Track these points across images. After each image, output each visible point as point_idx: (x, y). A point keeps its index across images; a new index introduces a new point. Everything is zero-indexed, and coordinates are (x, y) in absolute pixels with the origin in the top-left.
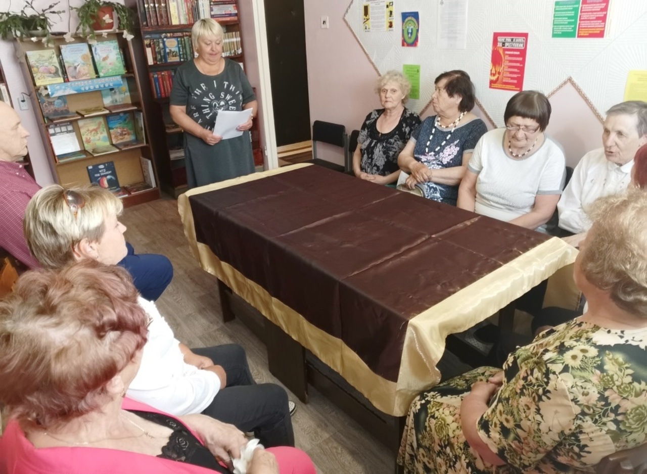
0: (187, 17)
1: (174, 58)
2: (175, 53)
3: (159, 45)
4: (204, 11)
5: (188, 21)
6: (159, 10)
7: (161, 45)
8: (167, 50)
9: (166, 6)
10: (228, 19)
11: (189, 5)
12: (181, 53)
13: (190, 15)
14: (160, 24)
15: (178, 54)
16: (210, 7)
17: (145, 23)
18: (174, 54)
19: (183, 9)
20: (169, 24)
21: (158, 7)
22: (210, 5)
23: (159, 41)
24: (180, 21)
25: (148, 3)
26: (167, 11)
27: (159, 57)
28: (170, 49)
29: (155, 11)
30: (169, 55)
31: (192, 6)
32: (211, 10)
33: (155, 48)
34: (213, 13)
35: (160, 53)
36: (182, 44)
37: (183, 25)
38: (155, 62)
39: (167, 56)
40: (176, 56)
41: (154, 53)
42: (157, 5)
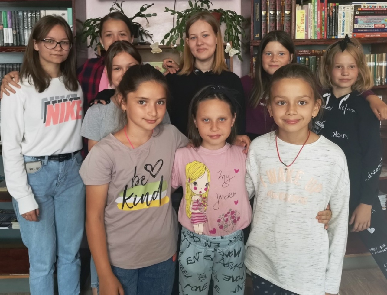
0: (318, 29)
4: (344, 22)
5: (318, 36)
6: (280, 19)
9: (290, 15)
10: (378, 35)
11: (323, 14)
13: (323, 27)
16: (354, 19)
17: (258, 35)
19: (314, 18)
21: (280, 15)
22: (355, 15)
24: (307, 35)
25: (266, 10)
26: (290, 21)
29: (275, 20)
31: (328, 16)
32: (355, 22)
34: (356, 26)
42: (278, 13)
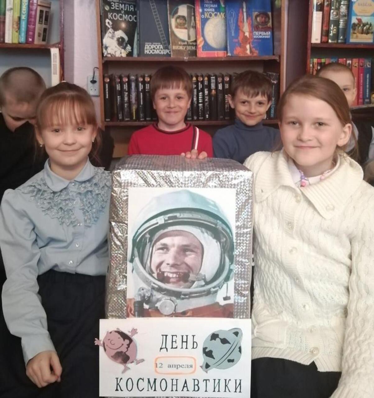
1: (364, 36)
2: (368, 26)
3: (338, 9)
7: (343, 9)
8: (354, 20)
18: (365, 28)
27: (333, 30)
28: (359, 17)
30: (354, 29)
33: (329, 13)
35: (337, 23)
38: (324, 39)
39: (351, 31)
40: (367, 33)
41: (326, 22)
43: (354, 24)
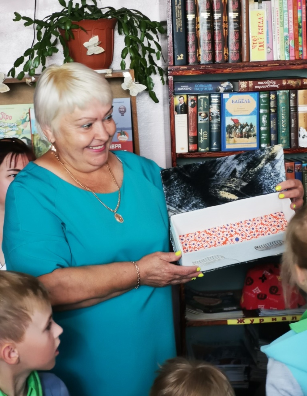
1: (244, 140)
2: (247, 128)
8: (228, 122)
12: (262, 129)
14: (218, 60)
15: (256, 132)
17: (181, 57)
18: (244, 130)
20: (241, 59)
21: (221, 19)
23: (210, 99)
25: (196, 12)
26: (239, 30)
27: (203, 136)
29: (212, 29)
30: (230, 133)
33: (196, 116)
35: (208, 127)
36: (269, 107)
37: (278, 61)
38: (192, 148)
39: (227, 135)
40: (248, 136)
41: (193, 127)
42: (217, 16)
43: (229, 126)
